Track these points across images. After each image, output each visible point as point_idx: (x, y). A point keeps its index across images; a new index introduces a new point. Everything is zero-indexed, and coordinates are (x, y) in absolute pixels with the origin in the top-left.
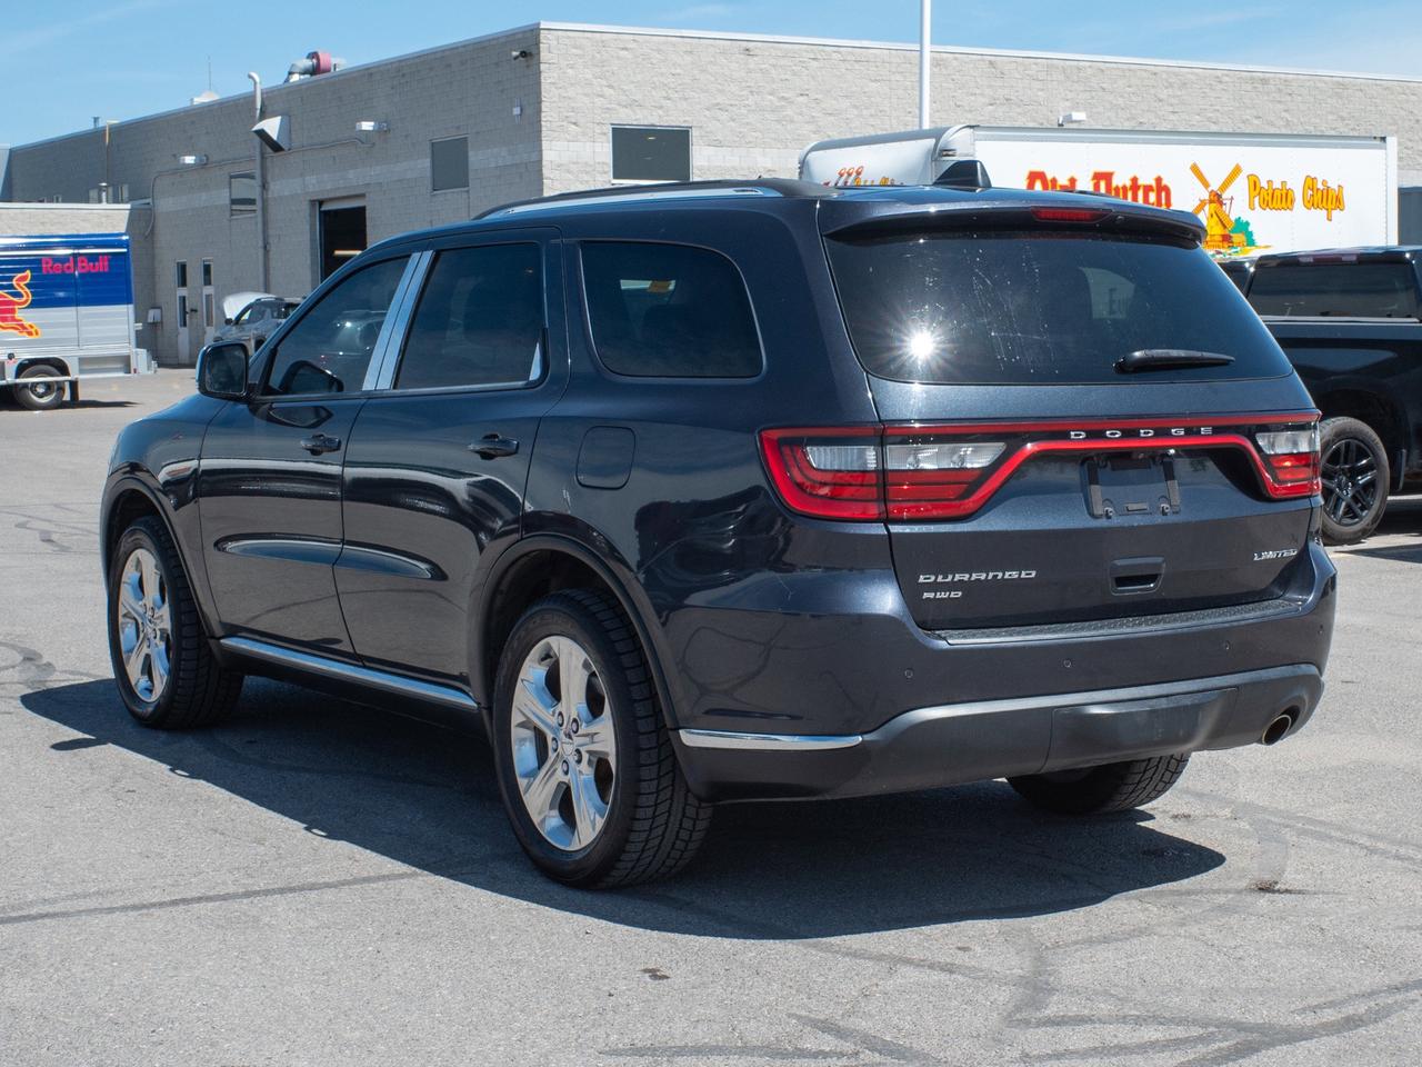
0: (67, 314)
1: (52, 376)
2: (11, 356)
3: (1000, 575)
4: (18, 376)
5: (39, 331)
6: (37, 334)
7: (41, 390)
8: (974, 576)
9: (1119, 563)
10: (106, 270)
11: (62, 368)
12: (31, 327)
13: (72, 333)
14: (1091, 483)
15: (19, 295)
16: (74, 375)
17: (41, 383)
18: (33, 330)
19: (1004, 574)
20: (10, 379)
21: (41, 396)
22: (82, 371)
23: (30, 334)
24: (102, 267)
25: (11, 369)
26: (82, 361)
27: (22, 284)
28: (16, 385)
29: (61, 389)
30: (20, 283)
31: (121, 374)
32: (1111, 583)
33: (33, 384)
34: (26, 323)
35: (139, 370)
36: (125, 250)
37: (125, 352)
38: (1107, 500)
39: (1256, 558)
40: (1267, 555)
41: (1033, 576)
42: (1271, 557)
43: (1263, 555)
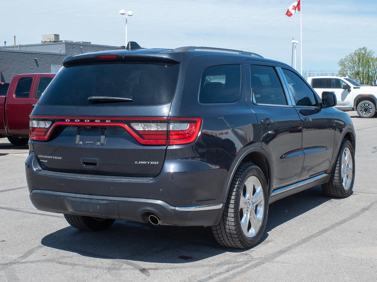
3: (54, 158)
8: (48, 157)
9: (82, 158)
38: (81, 140)
39: (136, 163)
40: (142, 162)
41: (61, 159)
42: (144, 162)
43: (140, 162)
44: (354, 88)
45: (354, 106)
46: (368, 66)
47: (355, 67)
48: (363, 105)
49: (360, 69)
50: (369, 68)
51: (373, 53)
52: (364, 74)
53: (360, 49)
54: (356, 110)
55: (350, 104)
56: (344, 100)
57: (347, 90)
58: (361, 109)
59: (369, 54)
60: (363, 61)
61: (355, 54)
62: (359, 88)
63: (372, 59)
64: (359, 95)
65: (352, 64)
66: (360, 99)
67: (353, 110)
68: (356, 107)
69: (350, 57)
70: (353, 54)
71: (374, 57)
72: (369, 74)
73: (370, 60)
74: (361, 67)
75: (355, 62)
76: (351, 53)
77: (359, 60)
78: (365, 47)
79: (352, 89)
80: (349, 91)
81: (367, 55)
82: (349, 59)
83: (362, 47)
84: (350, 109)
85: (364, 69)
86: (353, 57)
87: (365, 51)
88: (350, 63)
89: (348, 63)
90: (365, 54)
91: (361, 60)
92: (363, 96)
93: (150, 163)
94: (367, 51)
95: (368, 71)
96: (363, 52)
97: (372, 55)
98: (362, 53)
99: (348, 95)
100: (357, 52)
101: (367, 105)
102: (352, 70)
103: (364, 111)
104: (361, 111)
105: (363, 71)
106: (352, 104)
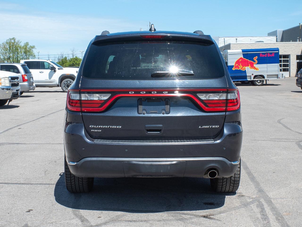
0: (265, 65)
1: (261, 79)
2: (253, 74)
3: (111, 127)
4: (254, 79)
5: (259, 69)
6: (258, 70)
7: (259, 82)
8: (104, 127)
9: (147, 126)
10: (274, 56)
11: (263, 77)
12: (257, 68)
13: (266, 69)
14: (140, 105)
15: (255, 62)
16: (266, 78)
17: (259, 80)
18: (257, 69)
19: (112, 127)
20: (252, 79)
21: (259, 83)
22: (267, 78)
23: (257, 70)
24: (273, 55)
25: (252, 77)
26: (268, 75)
27: (255, 59)
28: (253, 80)
29: (263, 81)
30: (255, 58)
31: (276, 78)
32: (145, 131)
33: (257, 80)
34: (256, 68)
35: (280, 78)
36: (278, 52)
37: (277, 74)
38: (144, 109)
39: (200, 127)
40: (205, 127)
41: (120, 127)
42: (207, 127)
43: (203, 127)
44: (59, 69)
45: (59, 83)
46: (17, 53)
47: (7, 53)
48: (66, 82)
49: (11, 54)
50: (18, 54)
51: (20, 43)
52: (14, 59)
53: (11, 39)
54: (61, 86)
55: (56, 82)
56: (51, 78)
57: (53, 71)
58: (64, 85)
59: (17, 43)
60: (13, 48)
61: (7, 43)
62: (62, 69)
63: (20, 48)
64: (62, 75)
65: (4, 50)
66: (63, 78)
67: (58, 86)
68: (61, 84)
69: (3, 45)
70: (5, 43)
71: (21, 45)
72: (18, 59)
73: (18, 48)
74: (12, 53)
75: (6, 49)
76: (3, 42)
77: (10, 47)
78: (14, 38)
79: (57, 69)
80: (55, 71)
81: (16, 44)
82: (2, 47)
83: (12, 38)
84: (56, 86)
85: (14, 55)
86: (5, 45)
87: (15, 40)
88: (3, 50)
89: (2, 50)
90: (14, 43)
91: (11, 48)
92: (65, 75)
93: (212, 127)
94: (16, 41)
95: (17, 56)
96: (13, 41)
97: (20, 44)
98: (12, 43)
99: (54, 74)
100: (8, 42)
101: (69, 82)
102: (4, 55)
103: (67, 87)
104: (64, 87)
105: (13, 57)
106: (57, 82)
